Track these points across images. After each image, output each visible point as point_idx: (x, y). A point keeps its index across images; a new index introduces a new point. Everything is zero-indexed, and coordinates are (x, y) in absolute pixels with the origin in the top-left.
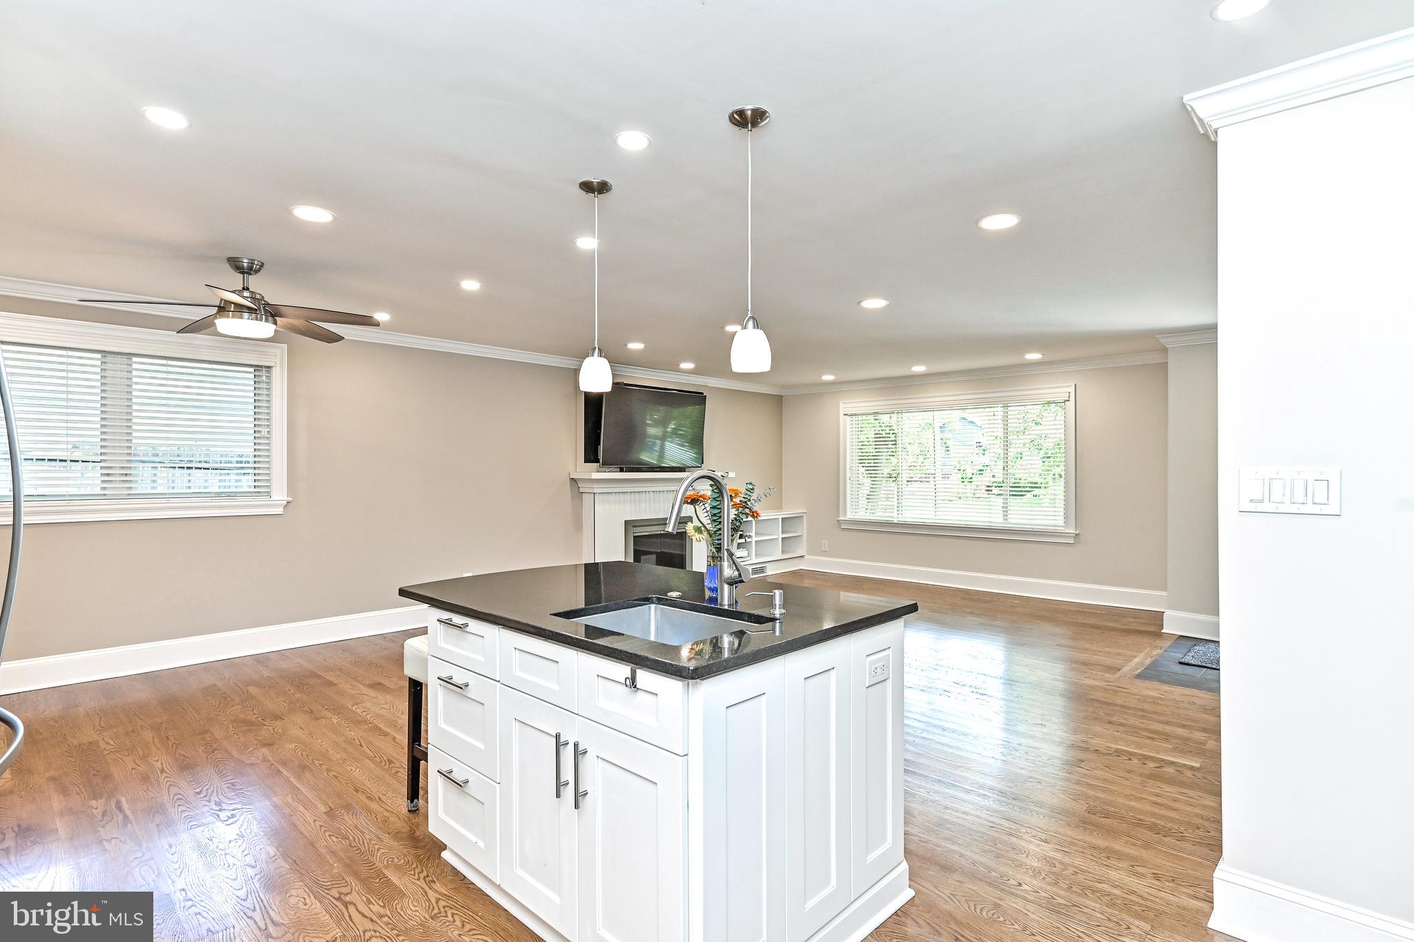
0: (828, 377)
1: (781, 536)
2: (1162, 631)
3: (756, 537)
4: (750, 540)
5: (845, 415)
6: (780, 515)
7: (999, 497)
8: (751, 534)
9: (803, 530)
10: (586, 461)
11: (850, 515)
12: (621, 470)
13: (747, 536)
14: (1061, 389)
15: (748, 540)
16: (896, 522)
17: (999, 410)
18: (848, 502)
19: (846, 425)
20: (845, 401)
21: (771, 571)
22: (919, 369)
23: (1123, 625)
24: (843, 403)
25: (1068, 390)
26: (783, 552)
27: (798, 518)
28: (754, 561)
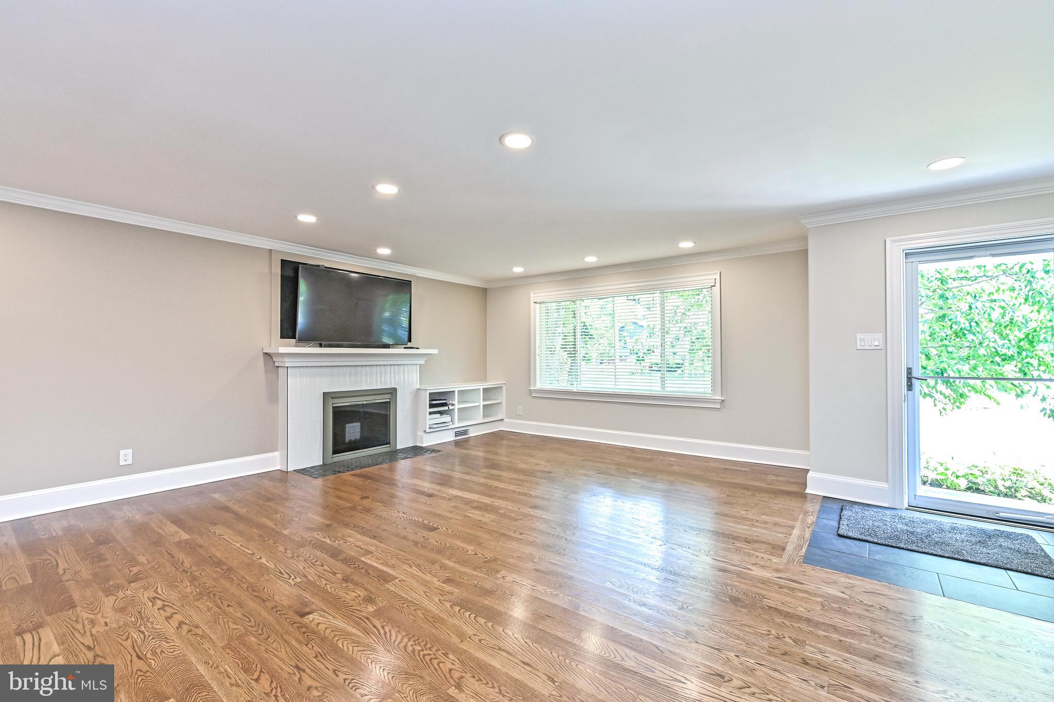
0: (518, 270)
1: (482, 403)
2: (806, 492)
3: (458, 405)
4: (453, 407)
5: (535, 303)
6: (481, 386)
7: (658, 372)
8: (454, 402)
9: (502, 398)
10: (282, 337)
11: (539, 386)
12: (321, 346)
13: (450, 404)
14: (707, 276)
15: (451, 407)
16: (575, 391)
17: (657, 295)
18: (538, 375)
19: (537, 312)
20: (534, 292)
21: (473, 433)
22: (591, 260)
23: (768, 484)
24: (533, 293)
25: (714, 277)
26: (484, 416)
27: (497, 389)
28: (457, 425)
